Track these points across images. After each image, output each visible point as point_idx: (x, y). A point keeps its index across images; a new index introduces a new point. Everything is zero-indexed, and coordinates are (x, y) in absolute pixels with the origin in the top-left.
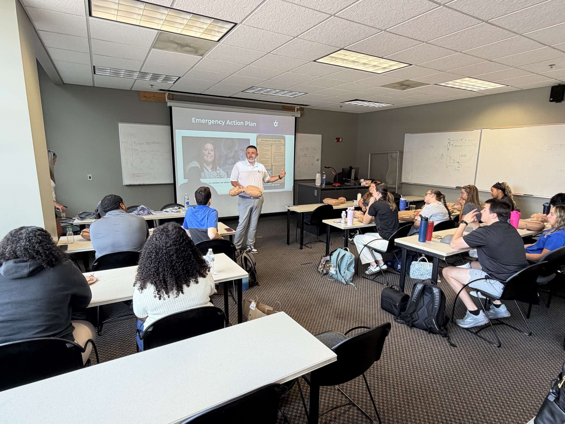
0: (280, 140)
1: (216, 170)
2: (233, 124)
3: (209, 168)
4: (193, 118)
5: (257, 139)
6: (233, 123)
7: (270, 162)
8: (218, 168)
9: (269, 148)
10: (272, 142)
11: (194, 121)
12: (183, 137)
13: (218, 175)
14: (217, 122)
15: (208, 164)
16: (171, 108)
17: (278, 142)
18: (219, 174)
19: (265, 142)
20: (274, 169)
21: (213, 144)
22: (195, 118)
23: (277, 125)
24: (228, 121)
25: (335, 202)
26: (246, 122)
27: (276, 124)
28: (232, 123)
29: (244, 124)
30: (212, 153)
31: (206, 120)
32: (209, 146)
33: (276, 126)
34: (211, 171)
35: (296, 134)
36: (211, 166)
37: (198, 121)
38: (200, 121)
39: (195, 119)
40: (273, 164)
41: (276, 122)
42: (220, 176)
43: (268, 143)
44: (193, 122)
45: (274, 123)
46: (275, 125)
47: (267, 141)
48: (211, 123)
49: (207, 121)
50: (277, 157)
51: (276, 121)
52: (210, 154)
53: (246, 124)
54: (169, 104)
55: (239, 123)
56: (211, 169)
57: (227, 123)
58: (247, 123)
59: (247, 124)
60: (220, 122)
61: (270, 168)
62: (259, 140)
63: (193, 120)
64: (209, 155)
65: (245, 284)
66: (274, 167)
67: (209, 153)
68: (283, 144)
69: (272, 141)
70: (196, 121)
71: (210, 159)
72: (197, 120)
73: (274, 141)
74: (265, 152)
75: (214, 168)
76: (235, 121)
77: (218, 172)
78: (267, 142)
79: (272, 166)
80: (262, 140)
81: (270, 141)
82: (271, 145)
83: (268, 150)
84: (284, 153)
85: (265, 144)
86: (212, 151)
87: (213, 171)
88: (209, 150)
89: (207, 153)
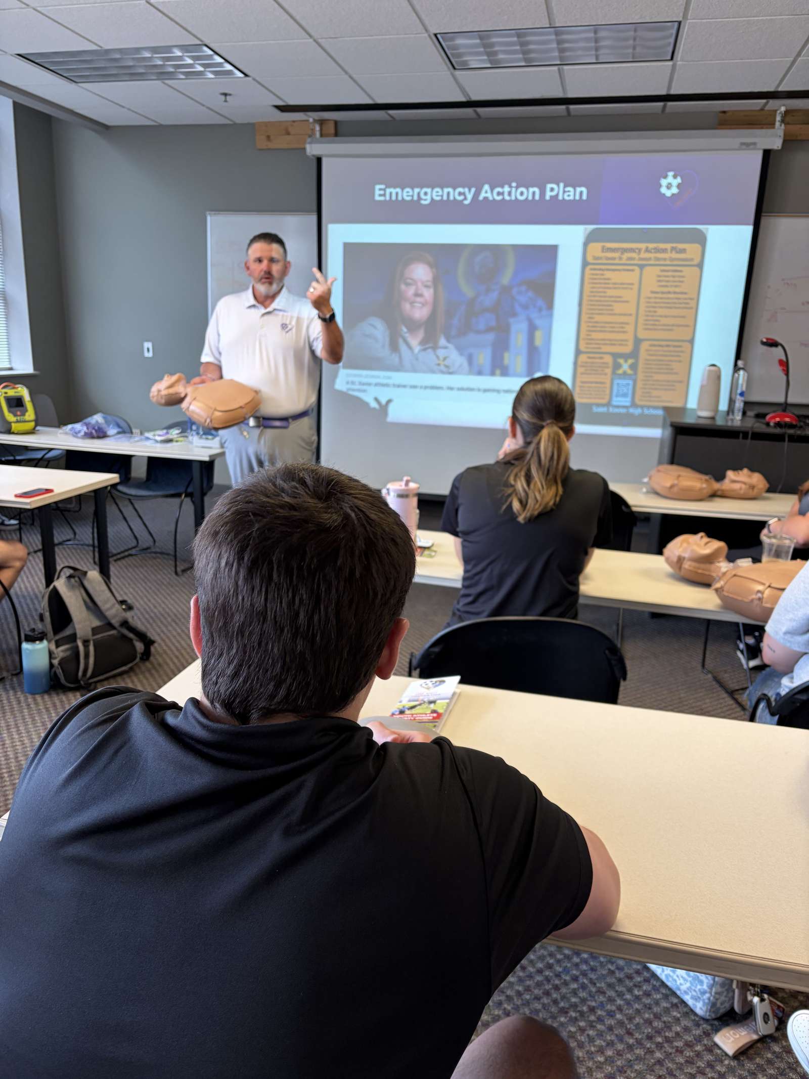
0: (681, 246)
2: (500, 197)
3: (415, 342)
4: (378, 187)
5: (586, 244)
6: (503, 193)
7: (630, 329)
8: (442, 341)
9: (632, 277)
11: (380, 195)
12: (346, 245)
14: (448, 194)
15: (413, 326)
16: (319, 160)
17: (674, 255)
19: (616, 255)
20: (643, 354)
21: (430, 265)
22: (383, 187)
23: (675, 190)
24: (486, 187)
26: (549, 186)
27: (670, 185)
28: (499, 194)
29: (543, 193)
30: (428, 294)
31: (417, 190)
32: (421, 272)
34: (420, 351)
37: (391, 194)
38: (397, 194)
39: (384, 190)
40: (641, 335)
41: (670, 179)
42: (447, 367)
43: (629, 259)
44: (377, 198)
45: (664, 182)
46: (663, 190)
48: (429, 197)
49: (419, 194)
51: (671, 174)
52: (421, 295)
53: (548, 194)
54: (313, 149)
55: (522, 194)
57: (483, 195)
58: (552, 190)
59: (554, 193)
60: (460, 194)
61: (628, 349)
63: (377, 192)
64: (418, 299)
66: (644, 346)
67: (417, 295)
69: (647, 250)
70: (384, 195)
71: (420, 313)
72: (388, 191)
78: (625, 256)
79: (638, 342)
80: (604, 250)
81: (640, 250)
82: (642, 267)
83: (627, 286)
84: (695, 296)
85: (617, 261)
86: (427, 286)
87: (425, 350)
88: (419, 284)
89: (411, 291)
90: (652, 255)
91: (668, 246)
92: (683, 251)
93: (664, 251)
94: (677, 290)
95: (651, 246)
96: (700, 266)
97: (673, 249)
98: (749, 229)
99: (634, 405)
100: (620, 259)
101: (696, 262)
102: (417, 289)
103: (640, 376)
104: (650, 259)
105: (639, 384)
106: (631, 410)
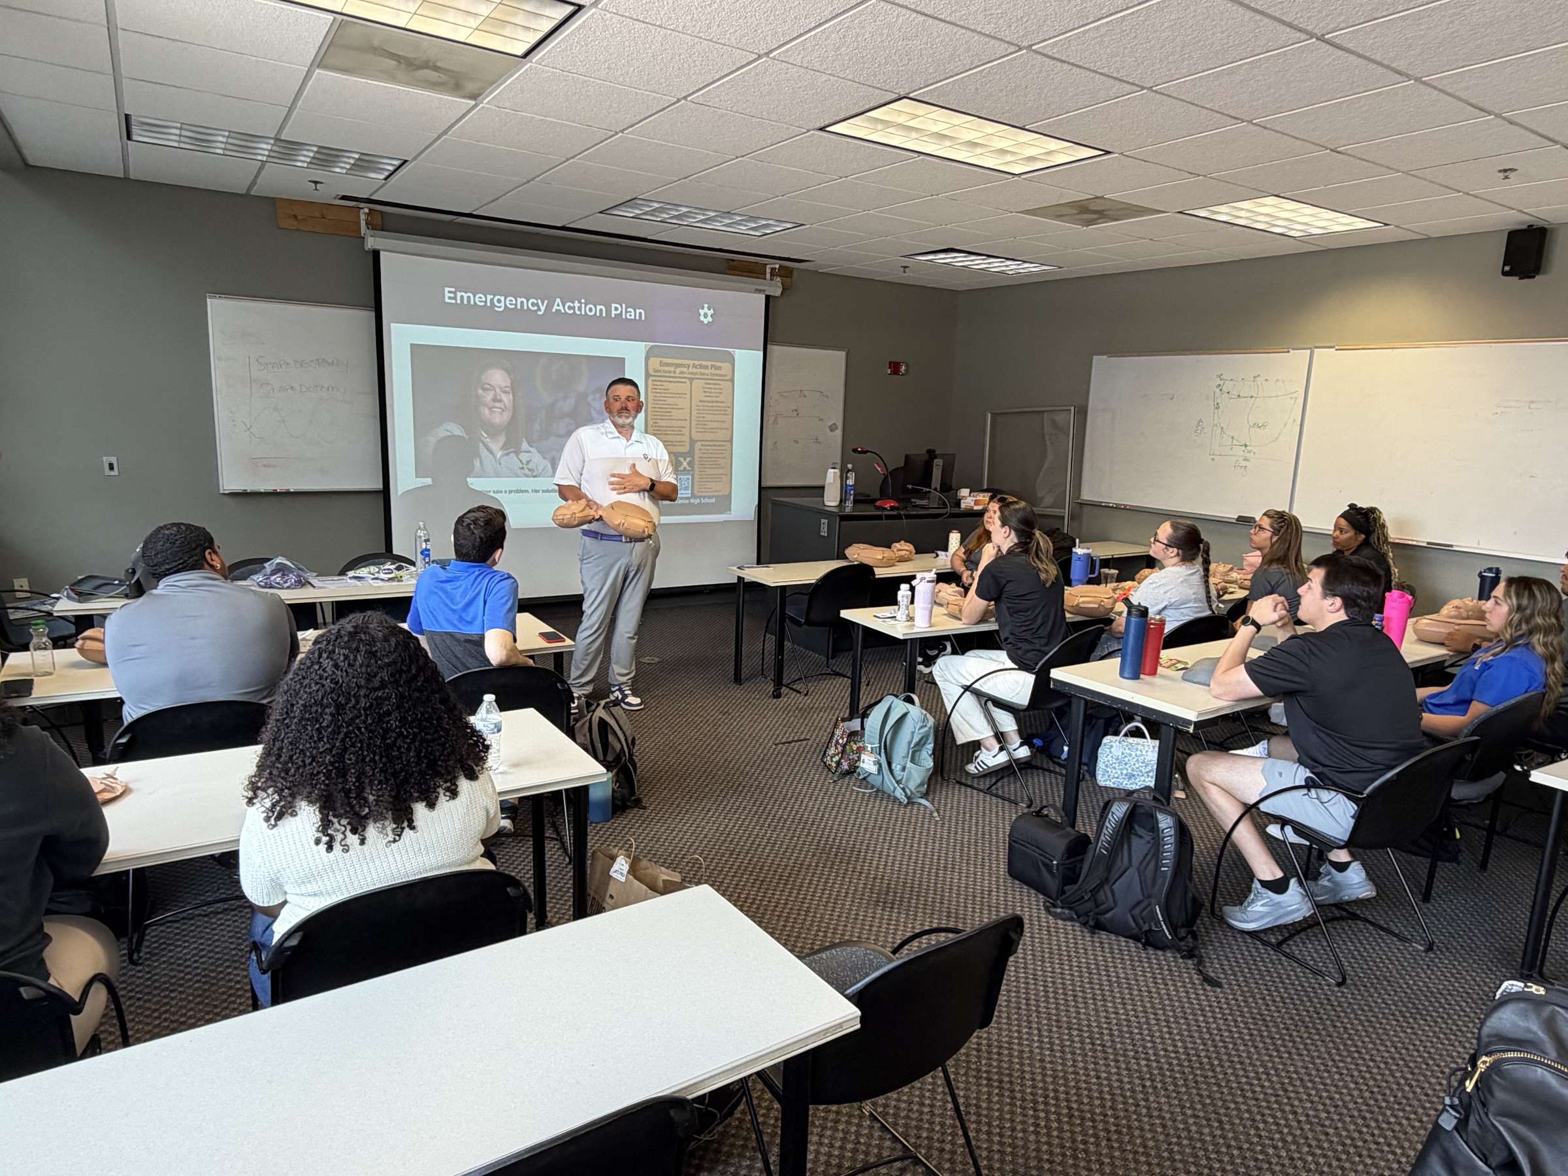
0: (718, 364)
1: (517, 453)
2: (572, 311)
3: (496, 447)
4: (447, 289)
5: (647, 358)
6: (573, 308)
7: (686, 431)
8: (525, 446)
9: (684, 388)
10: (695, 370)
11: (450, 298)
12: (413, 347)
13: (523, 468)
14: (522, 303)
15: (494, 432)
16: (376, 254)
17: (713, 371)
18: (528, 462)
19: (672, 369)
20: (697, 454)
21: (507, 370)
22: (453, 290)
23: (709, 319)
24: (558, 300)
25: (880, 557)
26: (613, 305)
27: (706, 315)
28: (570, 308)
29: (609, 311)
30: (507, 399)
31: (489, 297)
32: (498, 378)
33: (706, 321)
34: (502, 456)
35: (769, 347)
36: (502, 439)
37: (462, 297)
38: (469, 297)
39: (455, 293)
40: (695, 436)
41: (706, 310)
42: (530, 470)
43: (681, 373)
44: (447, 300)
45: (702, 312)
46: (702, 318)
47: (678, 366)
48: (502, 304)
49: (492, 300)
50: (708, 417)
51: (706, 306)
52: (500, 401)
53: (614, 312)
54: (371, 243)
55: (591, 310)
56: (503, 448)
57: (555, 307)
58: (616, 309)
59: (619, 312)
60: (533, 304)
61: (685, 449)
62: (655, 362)
63: (447, 295)
64: (498, 405)
65: (601, 804)
66: (698, 445)
67: (495, 400)
68: (726, 376)
69: (694, 366)
70: (455, 298)
71: (500, 418)
72: (459, 294)
73: (701, 367)
74: (670, 401)
75: (512, 446)
76: (580, 302)
77: (524, 457)
78: (678, 370)
79: (693, 442)
80: (662, 364)
81: (689, 366)
82: (691, 380)
83: (681, 395)
84: (730, 405)
85: (672, 375)
86: (505, 392)
87: (507, 454)
88: (498, 390)
89: (489, 397)
90: (698, 371)
91: (709, 363)
92: (720, 368)
93: (706, 367)
94: (718, 399)
95: (697, 363)
96: (732, 380)
97: (712, 366)
98: (761, 353)
99: (693, 496)
100: (675, 372)
101: (729, 377)
102: (495, 395)
103: (697, 470)
104: (696, 373)
105: (697, 478)
106: (692, 501)
